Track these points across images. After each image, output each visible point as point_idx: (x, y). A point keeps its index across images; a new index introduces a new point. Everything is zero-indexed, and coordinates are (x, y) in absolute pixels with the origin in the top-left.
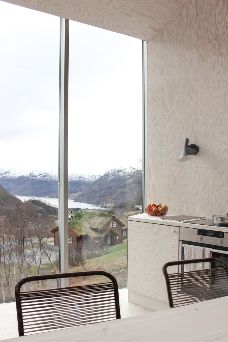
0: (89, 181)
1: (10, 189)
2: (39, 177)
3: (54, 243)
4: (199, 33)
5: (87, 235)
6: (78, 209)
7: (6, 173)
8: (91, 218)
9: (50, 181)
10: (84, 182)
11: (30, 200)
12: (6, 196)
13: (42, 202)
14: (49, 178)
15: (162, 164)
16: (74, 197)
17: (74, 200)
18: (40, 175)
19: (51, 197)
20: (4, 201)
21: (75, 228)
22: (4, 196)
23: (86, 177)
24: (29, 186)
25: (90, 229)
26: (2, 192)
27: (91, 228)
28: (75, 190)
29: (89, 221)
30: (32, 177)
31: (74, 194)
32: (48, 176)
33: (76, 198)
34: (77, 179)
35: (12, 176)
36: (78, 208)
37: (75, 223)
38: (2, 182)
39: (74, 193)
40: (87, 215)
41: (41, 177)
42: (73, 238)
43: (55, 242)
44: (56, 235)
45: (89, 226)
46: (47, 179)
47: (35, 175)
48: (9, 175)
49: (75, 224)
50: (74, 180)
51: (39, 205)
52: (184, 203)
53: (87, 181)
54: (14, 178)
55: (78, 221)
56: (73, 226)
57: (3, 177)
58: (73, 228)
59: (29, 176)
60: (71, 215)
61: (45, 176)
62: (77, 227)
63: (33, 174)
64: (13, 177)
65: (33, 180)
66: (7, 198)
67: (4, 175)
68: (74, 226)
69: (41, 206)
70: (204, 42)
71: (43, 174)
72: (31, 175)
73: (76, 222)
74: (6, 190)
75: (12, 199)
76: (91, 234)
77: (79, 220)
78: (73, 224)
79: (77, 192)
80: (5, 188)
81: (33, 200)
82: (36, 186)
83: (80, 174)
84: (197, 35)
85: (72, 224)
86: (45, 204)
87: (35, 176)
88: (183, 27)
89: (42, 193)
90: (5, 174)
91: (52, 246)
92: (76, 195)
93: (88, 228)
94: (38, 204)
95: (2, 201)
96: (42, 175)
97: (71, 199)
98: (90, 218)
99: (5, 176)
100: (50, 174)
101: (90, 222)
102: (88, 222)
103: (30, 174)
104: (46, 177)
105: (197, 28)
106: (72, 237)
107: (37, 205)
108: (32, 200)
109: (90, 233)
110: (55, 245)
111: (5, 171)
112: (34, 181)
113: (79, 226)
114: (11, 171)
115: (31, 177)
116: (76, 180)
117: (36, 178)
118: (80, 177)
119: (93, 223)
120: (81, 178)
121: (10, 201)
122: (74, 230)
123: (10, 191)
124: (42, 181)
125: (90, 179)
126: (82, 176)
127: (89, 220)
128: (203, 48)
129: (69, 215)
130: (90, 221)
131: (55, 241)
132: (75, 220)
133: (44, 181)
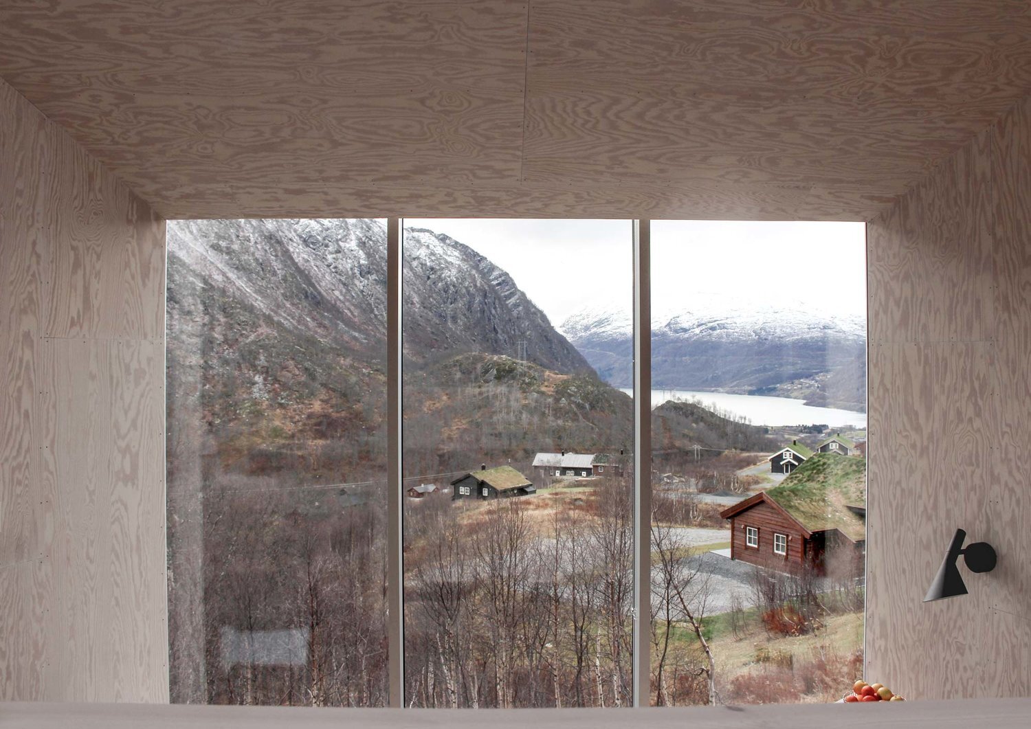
0: (856, 337)
1: (610, 369)
2: (697, 331)
3: (730, 550)
4: (999, 232)
5: (836, 530)
6: (818, 429)
7: (600, 323)
8: (850, 476)
9: (731, 343)
10: (838, 342)
11: (669, 402)
12: (599, 391)
13: (703, 410)
14: (728, 335)
15: (904, 571)
16: (807, 392)
17: (805, 401)
18: (699, 326)
19: (734, 393)
20: (593, 407)
21: (797, 509)
22: (592, 392)
23: (845, 328)
24: (666, 361)
25: (845, 510)
26: (587, 382)
27: (850, 508)
28: (808, 369)
29: (843, 485)
30: (676, 331)
31: (807, 381)
32: (722, 327)
33: (813, 394)
34: (816, 334)
35: (615, 333)
36: (818, 424)
37: (798, 490)
38: (587, 351)
39: (807, 377)
40: (836, 465)
41: (701, 332)
42: (790, 538)
43: (733, 547)
44: (736, 525)
45: (844, 502)
46: (722, 337)
47: (685, 325)
48: (608, 328)
49: (796, 495)
50: (807, 336)
51: (695, 416)
52: (957, 692)
53: (850, 338)
54: (623, 338)
55: (808, 484)
56: (789, 501)
57: (591, 334)
58: (791, 507)
59: (667, 329)
60: (793, 452)
61: (713, 329)
62: (803, 503)
63: (676, 323)
64: (619, 336)
65: (677, 340)
66: (600, 396)
67: (593, 331)
68: (796, 502)
69: (702, 419)
70: (1012, 259)
71: (709, 322)
72: (670, 328)
73: (800, 488)
74: (598, 373)
75: (614, 401)
76: (851, 529)
77: (813, 481)
78: (792, 495)
79: (817, 373)
80: (595, 367)
81: (676, 401)
82: (686, 359)
83: (825, 319)
84: (994, 235)
85: (789, 495)
86: (712, 415)
87: (685, 330)
88: (956, 202)
89: (707, 380)
90: (596, 326)
91: (725, 558)
92: (810, 386)
93: (840, 507)
94: (692, 414)
95: (587, 406)
96: (704, 327)
97: (795, 398)
98: (847, 474)
99: (595, 333)
100: (729, 321)
101: (845, 487)
102: (840, 487)
103: (669, 325)
104: (718, 331)
105: (993, 215)
106: (787, 536)
107: (690, 417)
108: (674, 403)
109: (845, 524)
110: (733, 558)
111: (596, 319)
112: (679, 344)
113: (812, 500)
114: (615, 317)
115: (671, 334)
116: (811, 338)
117: (686, 336)
118: (825, 328)
119: (858, 493)
120: (829, 331)
121: (610, 406)
122: (795, 515)
123: (611, 375)
124: (707, 342)
125: (857, 333)
126: (833, 325)
127: (842, 480)
128: (1010, 276)
129: (788, 453)
130: (846, 484)
131: (735, 545)
132: (800, 481)
133: (712, 342)
